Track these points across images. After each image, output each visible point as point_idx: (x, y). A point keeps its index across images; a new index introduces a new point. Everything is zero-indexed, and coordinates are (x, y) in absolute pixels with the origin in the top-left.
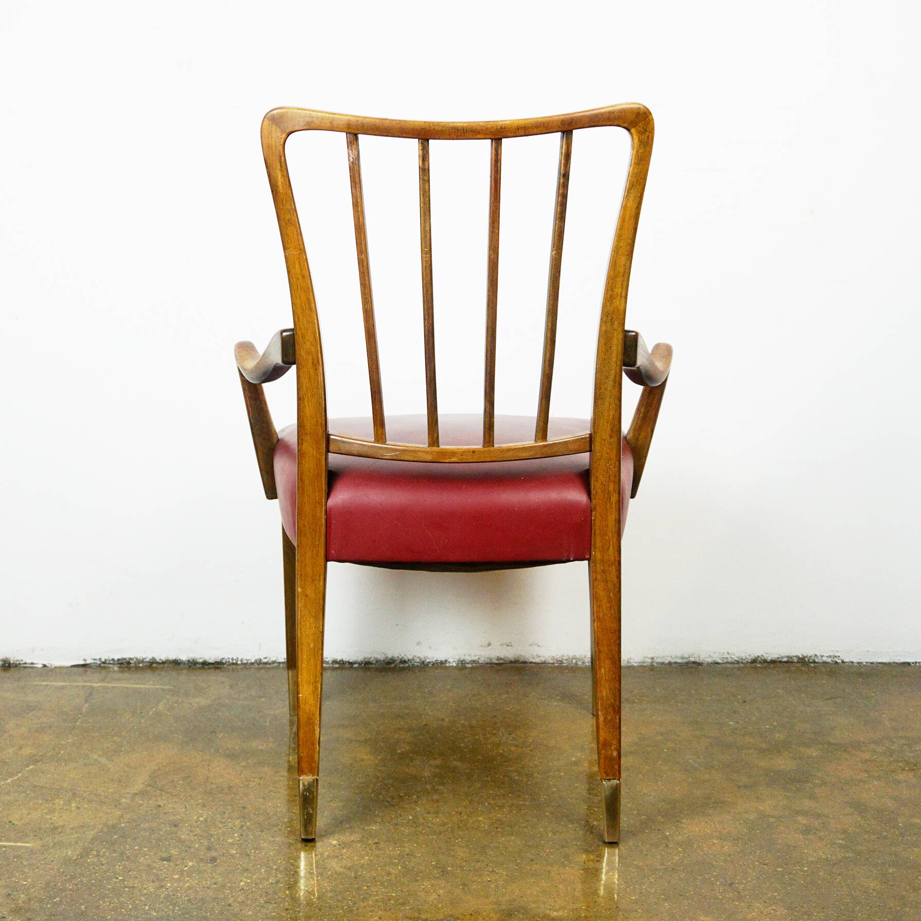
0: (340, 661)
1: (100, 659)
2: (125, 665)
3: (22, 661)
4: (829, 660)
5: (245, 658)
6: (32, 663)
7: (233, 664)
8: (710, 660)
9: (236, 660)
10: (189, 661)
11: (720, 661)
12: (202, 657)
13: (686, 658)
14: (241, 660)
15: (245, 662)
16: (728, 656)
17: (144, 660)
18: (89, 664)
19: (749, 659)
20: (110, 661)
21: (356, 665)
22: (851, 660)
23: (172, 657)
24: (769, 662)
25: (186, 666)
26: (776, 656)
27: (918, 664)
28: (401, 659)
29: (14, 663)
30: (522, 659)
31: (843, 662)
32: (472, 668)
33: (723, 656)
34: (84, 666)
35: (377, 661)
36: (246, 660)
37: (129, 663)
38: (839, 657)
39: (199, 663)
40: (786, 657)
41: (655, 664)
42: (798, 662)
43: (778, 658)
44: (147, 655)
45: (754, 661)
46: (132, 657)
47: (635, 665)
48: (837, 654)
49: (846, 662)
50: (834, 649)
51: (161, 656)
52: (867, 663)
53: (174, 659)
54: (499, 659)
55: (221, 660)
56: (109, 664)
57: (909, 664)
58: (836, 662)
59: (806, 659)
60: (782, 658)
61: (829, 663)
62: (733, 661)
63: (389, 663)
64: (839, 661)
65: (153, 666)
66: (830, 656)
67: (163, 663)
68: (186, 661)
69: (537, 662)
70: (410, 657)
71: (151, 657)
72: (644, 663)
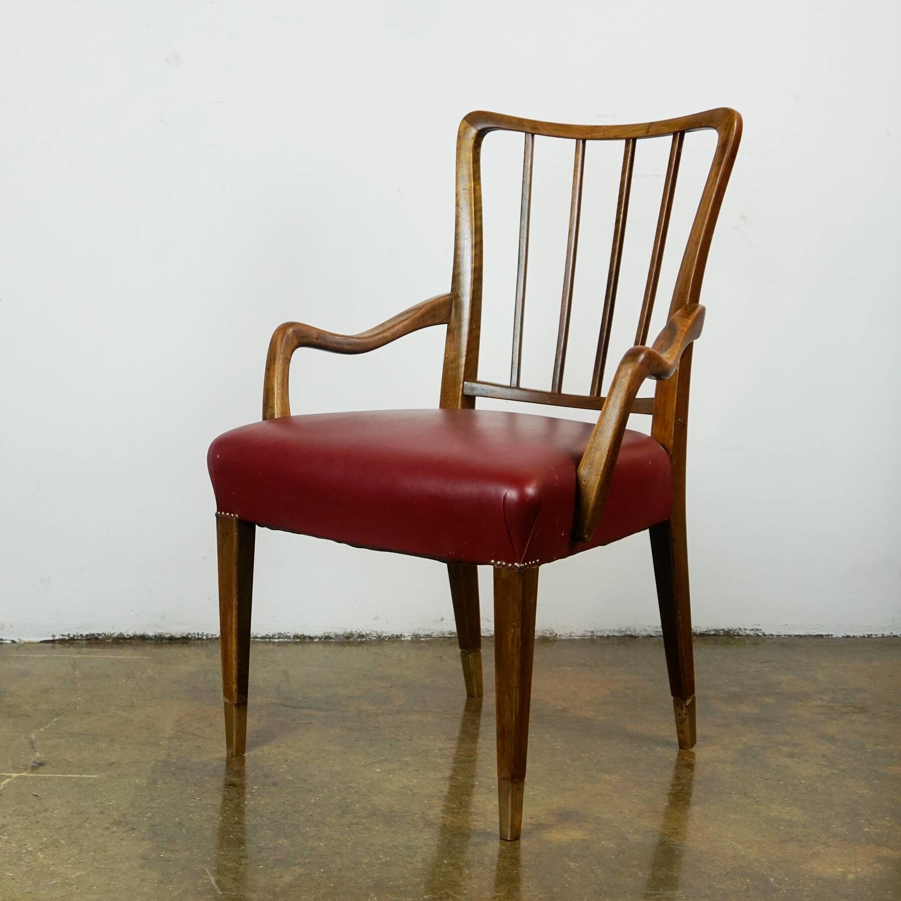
0: (301, 635)
1: (68, 635)
2: (93, 641)
4: (752, 633)
5: (210, 633)
6: (1, 640)
7: (199, 639)
8: (644, 633)
9: (201, 635)
10: (155, 636)
11: (654, 635)
12: (169, 632)
13: (623, 631)
14: (206, 636)
15: (210, 637)
17: (112, 636)
18: (58, 640)
20: (78, 636)
21: (316, 640)
22: (772, 633)
23: (140, 632)
24: (698, 635)
25: (153, 641)
26: (705, 630)
28: (359, 633)
31: (764, 635)
32: (427, 642)
33: (657, 630)
34: (53, 641)
35: (336, 636)
36: (211, 635)
37: (97, 639)
38: (760, 630)
39: (166, 638)
40: (713, 630)
41: (595, 638)
42: (724, 635)
43: (706, 631)
44: (116, 631)
46: (100, 632)
47: (576, 638)
48: (759, 628)
49: (766, 635)
50: (755, 623)
51: (129, 631)
52: (785, 635)
53: (141, 634)
54: (450, 633)
55: (187, 635)
56: (77, 639)
57: (822, 636)
58: (758, 635)
59: (732, 632)
60: (710, 631)
61: (751, 636)
63: (348, 638)
64: (760, 634)
65: (120, 641)
66: (753, 629)
67: (131, 638)
68: (153, 636)
69: (486, 636)
70: (368, 632)
71: (118, 633)
72: (584, 636)
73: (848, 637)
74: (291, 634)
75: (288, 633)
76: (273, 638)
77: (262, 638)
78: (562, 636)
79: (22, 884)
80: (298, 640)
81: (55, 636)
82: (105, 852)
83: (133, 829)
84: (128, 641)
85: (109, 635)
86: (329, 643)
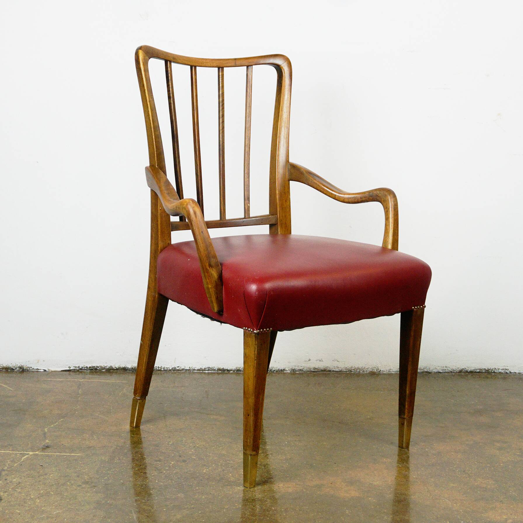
0: (222, 369)
1: (79, 367)
2: (94, 370)
3: (31, 367)
4: (503, 371)
5: (166, 367)
6: (38, 369)
7: (159, 370)
8: (435, 371)
9: (160, 368)
10: (132, 368)
11: (441, 372)
14: (163, 368)
15: (166, 369)
16: (446, 369)
17: (106, 367)
18: (72, 370)
19: (458, 370)
20: (85, 368)
21: (231, 372)
22: (515, 371)
23: (123, 366)
24: (469, 372)
25: (131, 371)
26: (473, 369)
29: (26, 369)
30: (328, 369)
31: (510, 373)
32: (300, 374)
33: (443, 369)
34: (69, 371)
36: (167, 368)
37: (96, 369)
40: (478, 369)
42: (485, 372)
44: (108, 365)
45: (461, 371)
46: (98, 365)
48: (507, 368)
49: (512, 373)
50: (505, 365)
51: (116, 365)
53: (123, 367)
54: (315, 368)
56: (84, 370)
58: (507, 373)
59: (490, 371)
61: (502, 373)
62: (449, 371)
64: (508, 372)
65: (110, 371)
66: (503, 369)
67: (117, 369)
68: (130, 368)
69: (337, 371)
71: (109, 366)
74: (216, 368)
75: (214, 367)
76: (204, 370)
77: (198, 370)
78: (384, 371)
79: (24, 517)
80: (220, 372)
81: (70, 368)
82: (76, 499)
83: (94, 486)
84: (115, 371)
85: (104, 367)
86: (239, 374)
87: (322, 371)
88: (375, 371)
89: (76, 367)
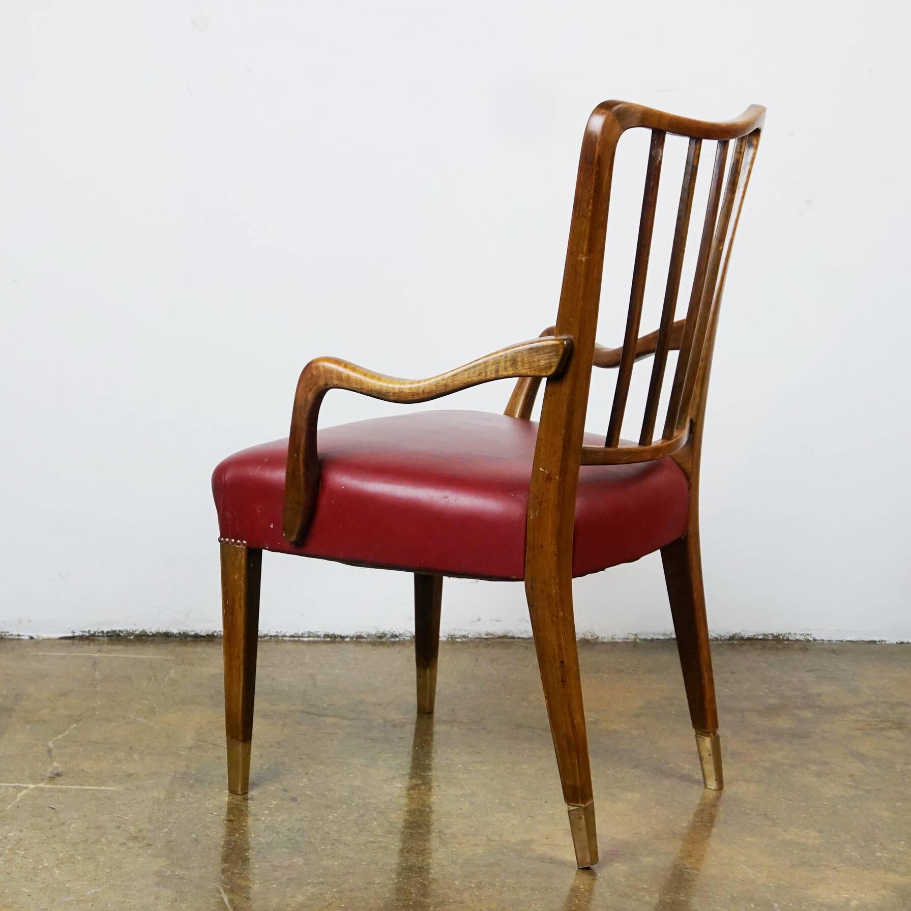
0: (331, 635)
1: (89, 632)
2: (115, 637)
3: (8, 632)
4: (802, 638)
6: (19, 635)
10: (180, 634)
12: (193, 630)
13: (667, 634)
17: (134, 632)
18: (77, 636)
19: (727, 636)
20: (99, 633)
21: (348, 639)
22: (823, 638)
23: (163, 630)
25: (178, 639)
26: (753, 634)
27: (883, 643)
28: (392, 633)
30: (510, 635)
31: (815, 640)
32: (462, 643)
34: (73, 638)
37: (118, 635)
38: (811, 634)
39: (190, 636)
41: (638, 641)
42: (773, 640)
43: (755, 635)
44: (138, 628)
45: (732, 638)
47: (619, 641)
48: (809, 632)
49: (817, 640)
51: (151, 629)
52: (837, 641)
53: (165, 631)
54: (487, 634)
55: (212, 633)
56: (97, 636)
57: (875, 642)
58: (808, 640)
59: (781, 637)
60: (758, 635)
63: (380, 637)
64: (811, 639)
65: (142, 638)
66: (803, 634)
67: (154, 635)
68: (176, 634)
70: (401, 632)
72: (627, 639)
73: (902, 643)
74: (322, 633)
75: (319, 632)
76: (302, 637)
77: (290, 637)
78: (604, 639)
80: (329, 640)
81: (74, 633)
85: (131, 632)
86: (361, 643)
87: (500, 637)
88: (590, 638)
89: (85, 632)
